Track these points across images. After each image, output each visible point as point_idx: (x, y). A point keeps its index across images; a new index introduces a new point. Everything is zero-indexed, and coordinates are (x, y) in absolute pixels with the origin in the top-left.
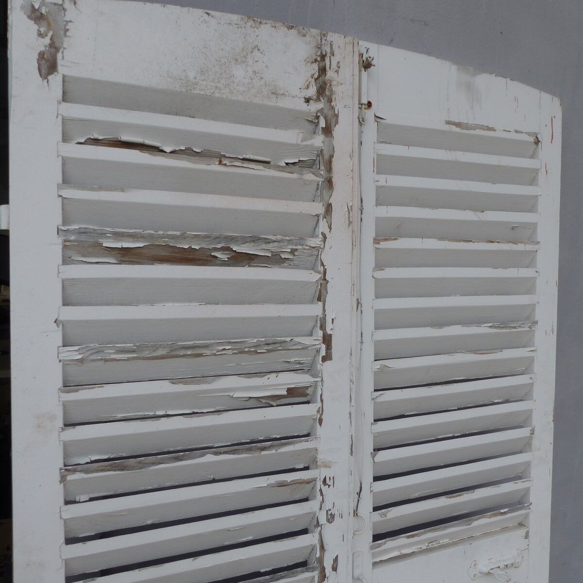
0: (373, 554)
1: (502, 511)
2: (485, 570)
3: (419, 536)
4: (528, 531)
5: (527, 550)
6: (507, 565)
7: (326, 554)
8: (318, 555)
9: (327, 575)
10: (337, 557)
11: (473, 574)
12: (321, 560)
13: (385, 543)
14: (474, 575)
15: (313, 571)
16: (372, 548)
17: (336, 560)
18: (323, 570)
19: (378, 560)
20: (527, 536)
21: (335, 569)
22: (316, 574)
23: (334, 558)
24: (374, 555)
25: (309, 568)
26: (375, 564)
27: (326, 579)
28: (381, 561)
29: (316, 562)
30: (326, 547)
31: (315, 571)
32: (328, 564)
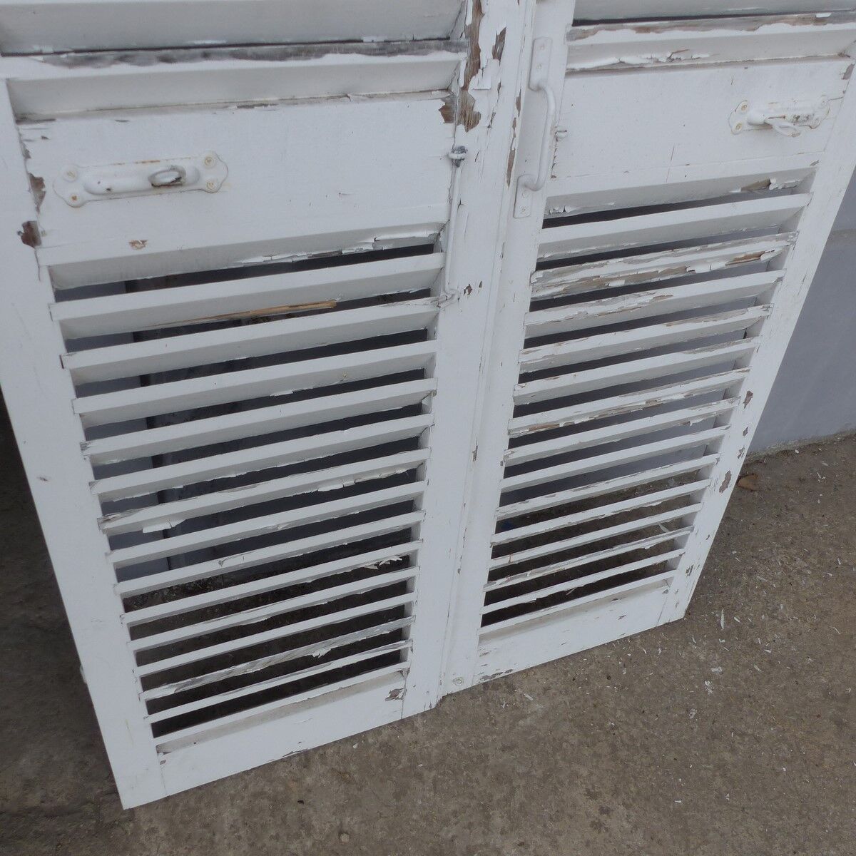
0: (571, 49)
1: (819, 15)
2: (760, 118)
3: (658, 32)
4: (852, 66)
5: (840, 100)
6: (799, 117)
7: (484, 21)
8: (469, 21)
9: (483, 64)
10: (503, 33)
11: (737, 123)
12: (473, 33)
13: (595, 32)
14: (739, 126)
15: (457, 52)
16: (570, 36)
17: (501, 38)
18: (476, 53)
19: (578, 66)
20: (847, 75)
21: (497, 55)
22: (463, 57)
23: (499, 33)
24: (572, 54)
25: (451, 44)
26: (571, 73)
27: (480, 71)
28: (584, 72)
29: (464, 35)
30: (485, 9)
31: (461, 51)
32: (486, 43)
